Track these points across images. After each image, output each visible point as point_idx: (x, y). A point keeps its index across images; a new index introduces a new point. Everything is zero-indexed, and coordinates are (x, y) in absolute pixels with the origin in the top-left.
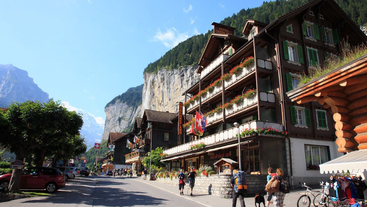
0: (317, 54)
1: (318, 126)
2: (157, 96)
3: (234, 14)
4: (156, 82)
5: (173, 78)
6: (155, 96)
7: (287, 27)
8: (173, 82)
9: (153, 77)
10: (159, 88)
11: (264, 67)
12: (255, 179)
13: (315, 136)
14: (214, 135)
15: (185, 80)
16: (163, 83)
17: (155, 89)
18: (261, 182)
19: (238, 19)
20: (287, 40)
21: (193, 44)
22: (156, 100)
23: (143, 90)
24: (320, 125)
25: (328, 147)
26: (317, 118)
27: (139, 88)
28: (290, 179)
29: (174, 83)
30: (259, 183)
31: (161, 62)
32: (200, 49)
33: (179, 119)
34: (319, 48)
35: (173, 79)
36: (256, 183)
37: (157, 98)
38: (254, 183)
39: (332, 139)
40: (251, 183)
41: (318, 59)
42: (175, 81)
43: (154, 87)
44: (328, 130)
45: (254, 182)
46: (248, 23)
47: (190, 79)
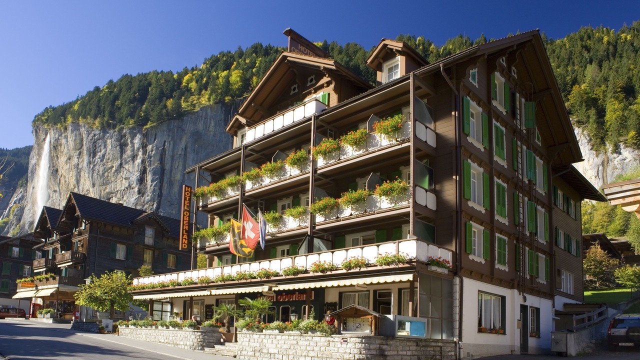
0: (504, 136)
1: (496, 262)
2: (64, 174)
3: (240, 48)
4: (63, 146)
5: (103, 145)
6: (60, 173)
7: (471, 71)
8: (102, 151)
9: (55, 135)
10: (69, 159)
11: (425, 141)
12: (411, 346)
13: (492, 279)
14: (292, 258)
15: (129, 152)
16: (78, 152)
17: (59, 159)
18: (419, 350)
19: (247, 61)
20: (469, 97)
21: (150, 86)
22: (63, 181)
23: (30, 157)
24: (499, 262)
25: (503, 298)
26: (496, 249)
27: (19, 152)
28: (458, 347)
29: (104, 156)
30: (416, 352)
31: (76, 107)
32: (165, 98)
33: (184, 220)
34: (508, 127)
35: (102, 147)
36: (412, 354)
37: (65, 177)
38: (409, 353)
39: (511, 285)
40: (405, 353)
41: (505, 147)
42: (108, 152)
43: (57, 156)
44: (507, 270)
45: (409, 350)
46: (385, 45)
47: (140, 153)
